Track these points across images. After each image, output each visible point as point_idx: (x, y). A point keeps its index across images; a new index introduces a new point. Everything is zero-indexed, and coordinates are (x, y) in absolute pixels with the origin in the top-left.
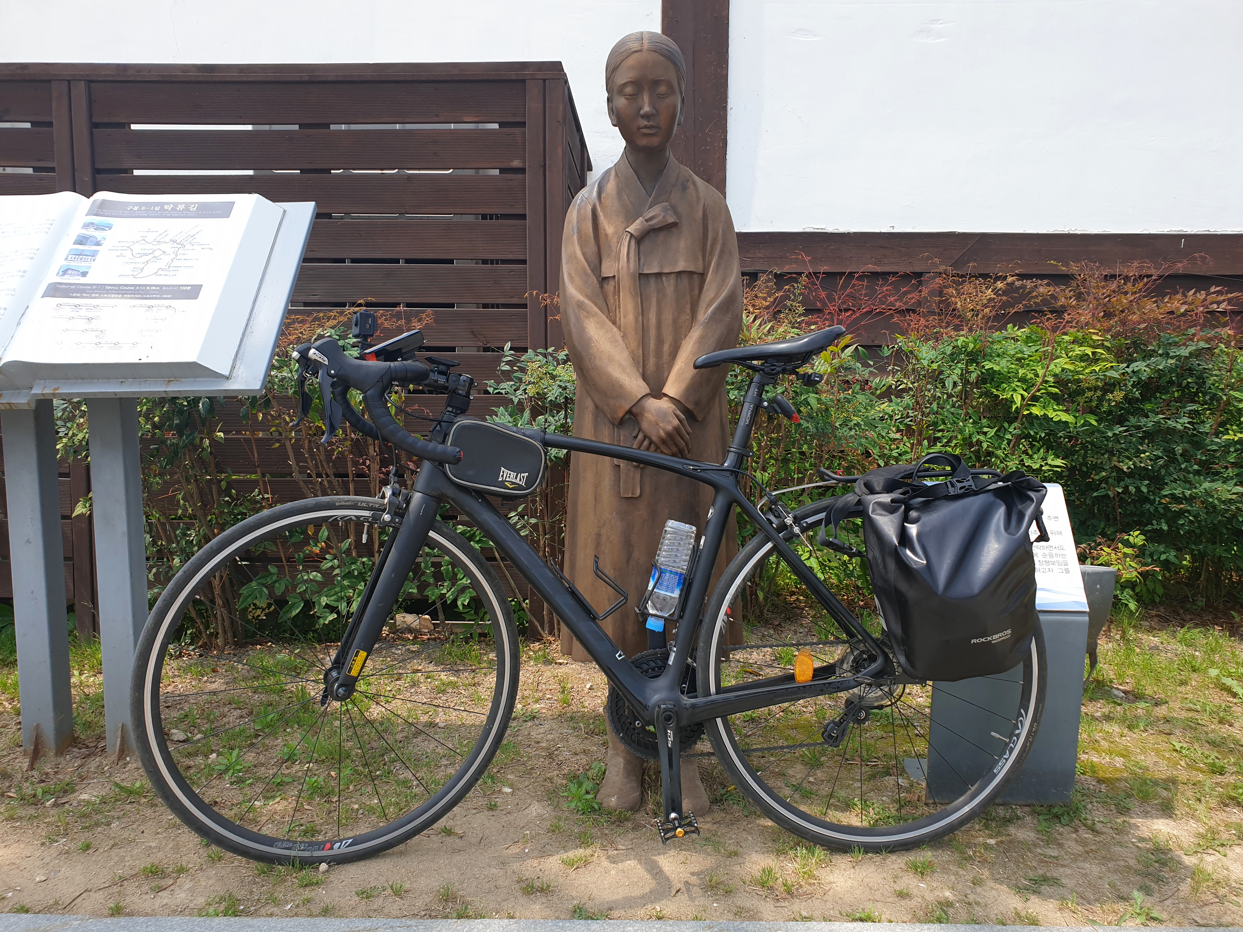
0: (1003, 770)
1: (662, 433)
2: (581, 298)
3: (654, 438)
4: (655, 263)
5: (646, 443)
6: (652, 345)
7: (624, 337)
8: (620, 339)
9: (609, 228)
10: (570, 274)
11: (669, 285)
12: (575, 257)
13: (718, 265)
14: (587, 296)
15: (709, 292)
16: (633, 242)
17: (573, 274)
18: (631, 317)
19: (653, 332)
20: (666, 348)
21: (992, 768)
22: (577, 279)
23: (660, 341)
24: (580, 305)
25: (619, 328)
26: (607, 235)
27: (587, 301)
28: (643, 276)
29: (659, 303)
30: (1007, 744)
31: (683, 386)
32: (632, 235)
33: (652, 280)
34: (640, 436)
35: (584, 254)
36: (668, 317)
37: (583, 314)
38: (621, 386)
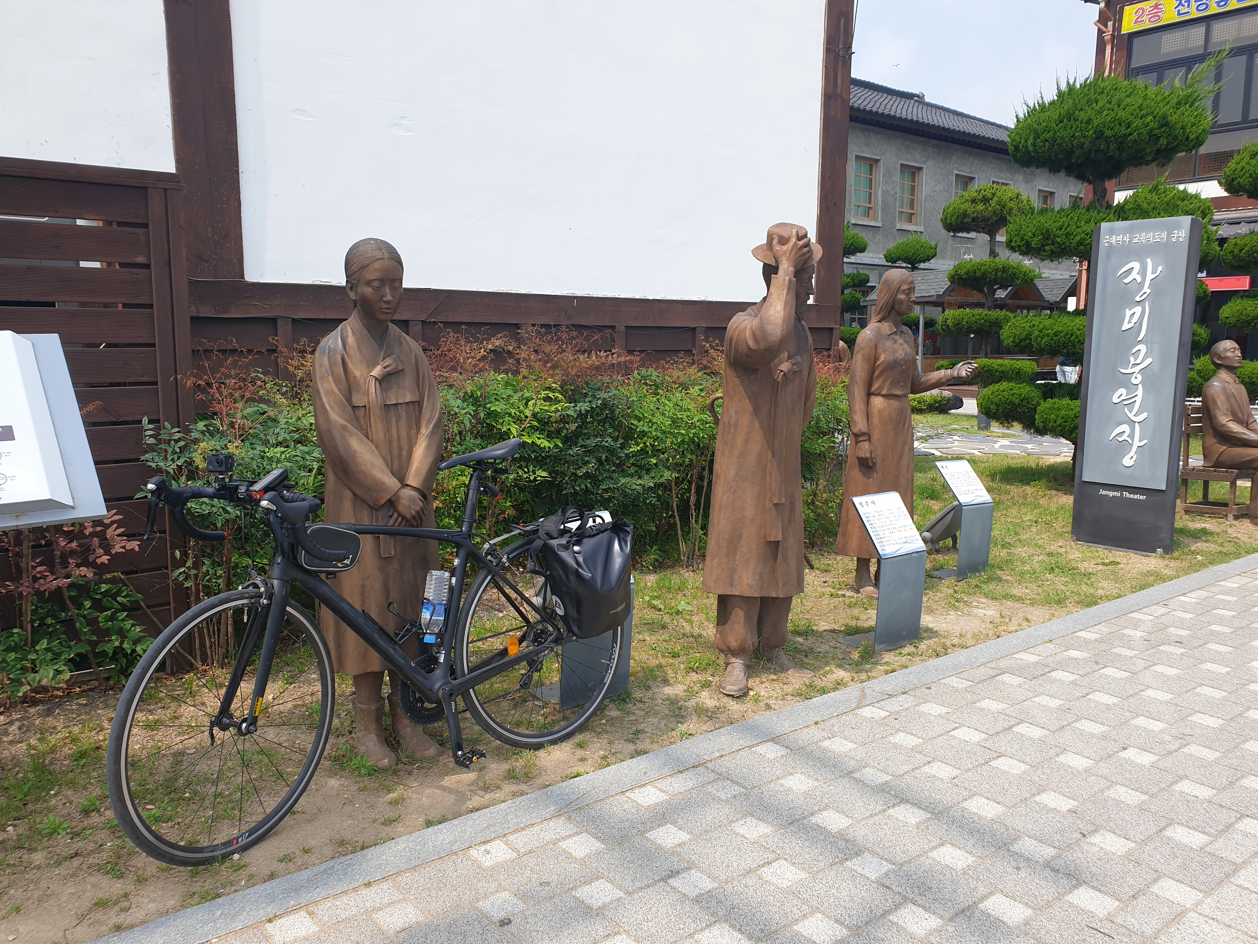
0: (608, 680)
1: (414, 512)
2: (344, 422)
3: (408, 516)
4: (393, 397)
5: (400, 519)
6: (396, 452)
7: (377, 447)
8: (375, 449)
9: (357, 371)
10: (330, 405)
11: (403, 411)
12: (333, 392)
13: (429, 395)
14: (346, 420)
15: (426, 415)
16: (377, 383)
17: (333, 405)
18: (381, 434)
19: (395, 444)
20: (404, 453)
21: (603, 680)
22: (336, 408)
23: (400, 449)
24: (344, 428)
25: (372, 441)
26: (355, 377)
27: (348, 425)
28: (386, 406)
29: (397, 423)
30: (608, 665)
31: (421, 479)
32: (376, 378)
33: (392, 408)
34: (395, 515)
35: (339, 390)
36: (404, 432)
37: (347, 434)
38: (383, 484)
